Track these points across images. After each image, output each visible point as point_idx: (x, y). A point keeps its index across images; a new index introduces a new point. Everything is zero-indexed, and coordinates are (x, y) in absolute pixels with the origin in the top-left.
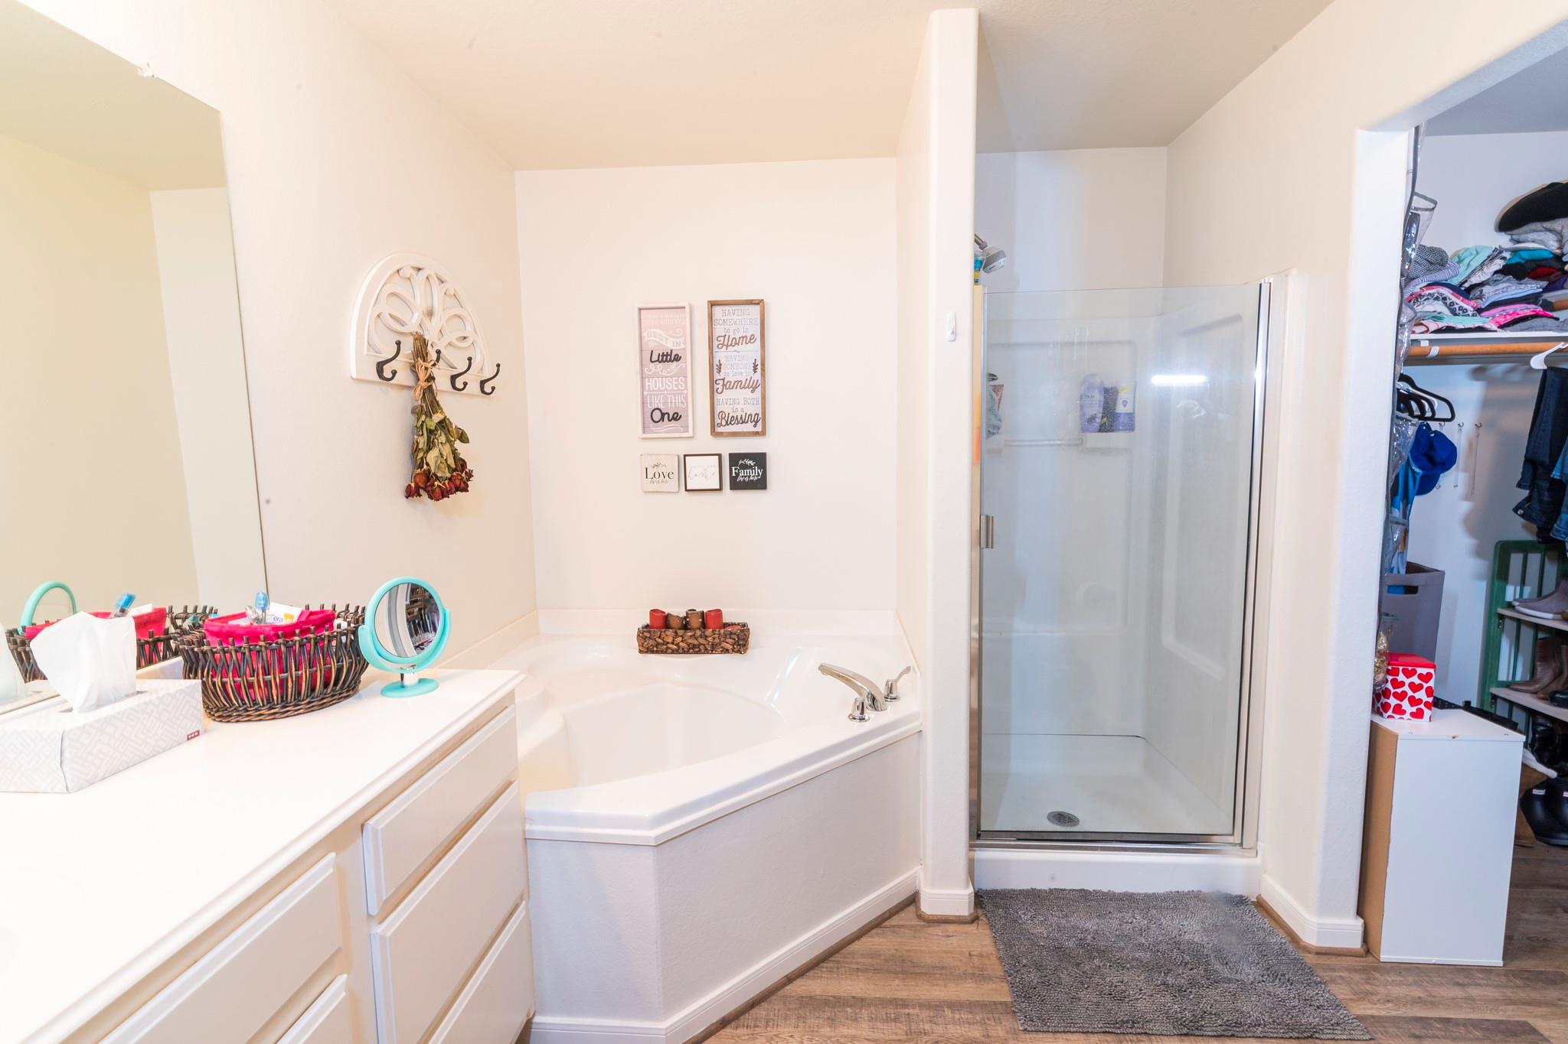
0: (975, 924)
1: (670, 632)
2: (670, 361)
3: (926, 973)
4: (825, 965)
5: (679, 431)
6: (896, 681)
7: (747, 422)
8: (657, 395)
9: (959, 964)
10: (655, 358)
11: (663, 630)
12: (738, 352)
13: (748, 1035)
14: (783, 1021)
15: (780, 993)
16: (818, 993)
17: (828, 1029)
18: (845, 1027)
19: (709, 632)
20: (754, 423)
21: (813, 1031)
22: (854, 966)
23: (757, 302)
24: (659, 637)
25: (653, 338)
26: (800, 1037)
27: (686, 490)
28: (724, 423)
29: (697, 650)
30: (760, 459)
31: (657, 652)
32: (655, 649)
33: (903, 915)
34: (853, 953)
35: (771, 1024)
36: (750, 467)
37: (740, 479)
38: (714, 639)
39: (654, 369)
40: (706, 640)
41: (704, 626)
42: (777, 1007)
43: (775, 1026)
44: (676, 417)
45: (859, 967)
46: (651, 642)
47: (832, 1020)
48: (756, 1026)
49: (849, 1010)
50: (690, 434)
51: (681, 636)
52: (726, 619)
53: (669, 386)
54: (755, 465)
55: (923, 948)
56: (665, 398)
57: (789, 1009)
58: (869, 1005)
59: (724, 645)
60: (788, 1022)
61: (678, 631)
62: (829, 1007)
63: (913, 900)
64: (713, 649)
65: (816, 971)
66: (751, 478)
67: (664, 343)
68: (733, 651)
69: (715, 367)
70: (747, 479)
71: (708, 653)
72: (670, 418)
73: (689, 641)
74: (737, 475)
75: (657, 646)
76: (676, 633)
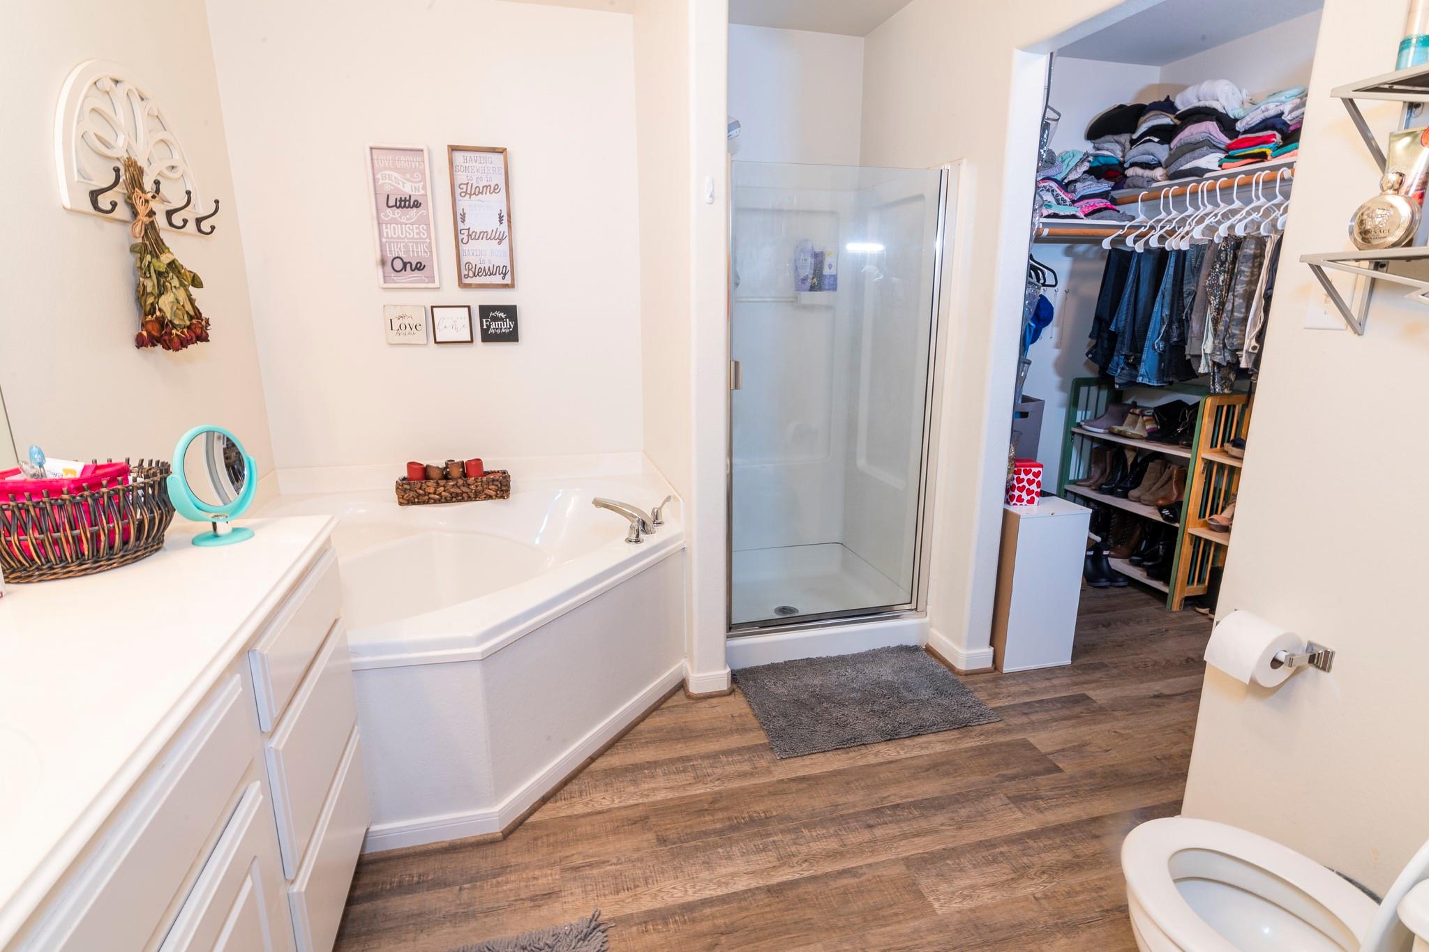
0: (733, 695)
1: (431, 483)
2: (409, 206)
3: (701, 735)
4: (619, 744)
5: (423, 282)
6: (661, 508)
7: (495, 274)
8: (397, 243)
9: (726, 724)
10: (392, 202)
11: (424, 481)
12: (483, 202)
13: (565, 807)
14: (594, 789)
15: (587, 770)
16: (618, 764)
17: (633, 786)
18: (646, 783)
19: (471, 480)
20: (502, 275)
21: (620, 791)
22: (643, 741)
23: (500, 150)
24: (420, 488)
25: (387, 181)
26: (611, 798)
27: (436, 342)
28: (471, 274)
29: (460, 498)
30: (511, 312)
31: (419, 503)
32: (416, 500)
33: (675, 698)
34: (641, 732)
35: (584, 793)
36: (501, 319)
37: (491, 331)
38: (477, 486)
39: (391, 215)
40: (469, 488)
41: (465, 475)
42: (586, 781)
43: (588, 795)
44: (419, 267)
45: (648, 740)
46: (412, 494)
48: (572, 797)
49: (646, 771)
50: (436, 285)
51: (444, 486)
52: (486, 468)
53: (410, 234)
54: (506, 317)
55: (695, 719)
56: (406, 246)
57: (597, 780)
58: (661, 765)
59: (487, 491)
60: (598, 789)
61: (439, 481)
62: (630, 772)
63: (682, 686)
64: (476, 496)
65: (614, 750)
66: (503, 330)
67: (400, 187)
68: (496, 496)
69: (459, 217)
70: (498, 331)
71: (471, 500)
72: (413, 267)
73: (452, 490)
74: (489, 327)
75: (418, 498)
76: (437, 483)
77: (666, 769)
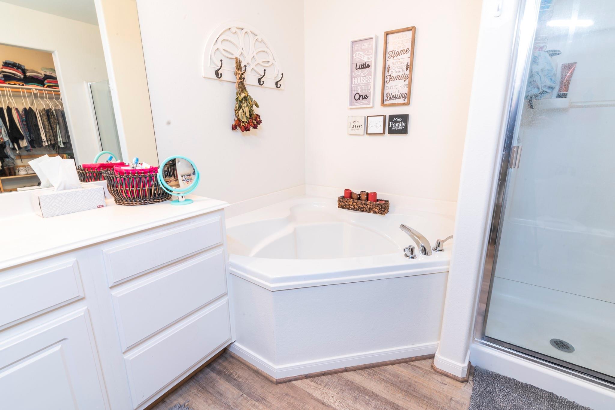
0: (464, 384)
1: (351, 200)
2: (365, 68)
3: (419, 398)
4: (368, 370)
5: (367, 104)
6: (444, 241)
7: (400, 98)
8: (358, 86)
9: (441, 401)
10: (358, 67)
11: (348, 199)
12: (399, 59)
13: (315, 387)
14: (333, 388)
15: (340, 374)
16: (357, 382)
17: (352, 402)
18: (360, 405)
19: (368, 202)
20: (404, 98)
21: (344, 399)
22: (382, 377)
23: (411, 28)
24: (346, 202)
25: (357, 57)
26: (336, 399)
27: (367, 134)
28: (388, 99)
29: (362, 210)
30: (405, 118)
31: (345, 208)
32: (344, 207)
33: (423, 362)
34: (385, 371)
35: (327, 386)
36: (399, 122)
37: (393, 128)
38: (370, 206)
39: (357, 73)
40: (367, 206)
41: (367, 199)
42: (334, 380)
43: (328, 389)
44: (366, 97)
45: (385, 379)
46: (343, 204)
47: (356, 398)
48: (320, 384)
49: (367, 397)
50: (371, 105)
51: (356, 202)
52: (378, 198)
53: (364, 81)
54: (401, 121)
55: (424, 384)
56: (362, 88)
57: (339, 384)
58: (378, 400)
59: (374, 209)
61: (355, 200)
62: (358, 391)
63: (432, 357)
64: (370, 210)
65: (362, 372)
66: (399, 128)
67: (362, 58)
68: (378, 213)
69: (386, 69)
70: (397, 128)
71: (367, 212)
72: (363, 98)
73: (359, 205)
74: (392, 126)
75: (345, 206)
76: (354, 201)
77: (379, 405)
